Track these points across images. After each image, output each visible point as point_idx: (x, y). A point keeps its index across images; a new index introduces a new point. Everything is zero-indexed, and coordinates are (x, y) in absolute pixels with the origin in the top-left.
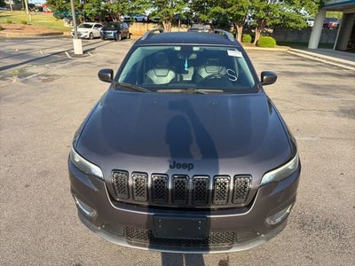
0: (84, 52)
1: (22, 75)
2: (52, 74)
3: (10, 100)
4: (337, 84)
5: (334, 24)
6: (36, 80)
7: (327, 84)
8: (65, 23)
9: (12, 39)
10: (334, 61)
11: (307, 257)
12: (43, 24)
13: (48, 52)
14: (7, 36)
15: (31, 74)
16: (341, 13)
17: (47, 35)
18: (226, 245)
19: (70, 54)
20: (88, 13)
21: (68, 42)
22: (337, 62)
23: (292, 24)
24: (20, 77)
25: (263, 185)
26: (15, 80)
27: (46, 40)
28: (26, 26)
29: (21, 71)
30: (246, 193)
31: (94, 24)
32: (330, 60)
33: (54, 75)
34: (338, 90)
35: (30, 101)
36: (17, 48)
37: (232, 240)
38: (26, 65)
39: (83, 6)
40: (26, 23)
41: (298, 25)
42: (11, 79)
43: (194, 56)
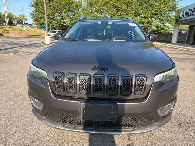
0: (51, 43)
1: (16, 52)
2: (32, 52)
3: (6, 62)
4: (190, 58)
5: (184, 32)
6: (23, 54)
7: (184, 57)
8: (42, 31)
9: (13, 38)
10: (186, 49)
11: (186, 144)
12: (31, 31)
13: (31, 43)
14: (11, 36)
15: (21, 52)
16: (188, 26)
17: (32, 36)
18: (131, 128)
19: (43, 44)
20: (55, 25)
21: (43, 39)
22: (189, 49)
23: (162, 31)
24: (14, 53)
25: (155, 83)
26: (11, 54)
27: (31, 38)
28: (22, 32)
29: (16, 50)
30: (144, 87)
31: (58, 31)
32: (184, 48)
33: (33, 52)
34: (191, 60)
35: (17, 62)
36: (15, 41)
37: (135, 124)
38: (19, 48)
39: (52, 22)
40: (22, 30)
41: (165, 31)
42: (9, 53)
43: (109, 27)
